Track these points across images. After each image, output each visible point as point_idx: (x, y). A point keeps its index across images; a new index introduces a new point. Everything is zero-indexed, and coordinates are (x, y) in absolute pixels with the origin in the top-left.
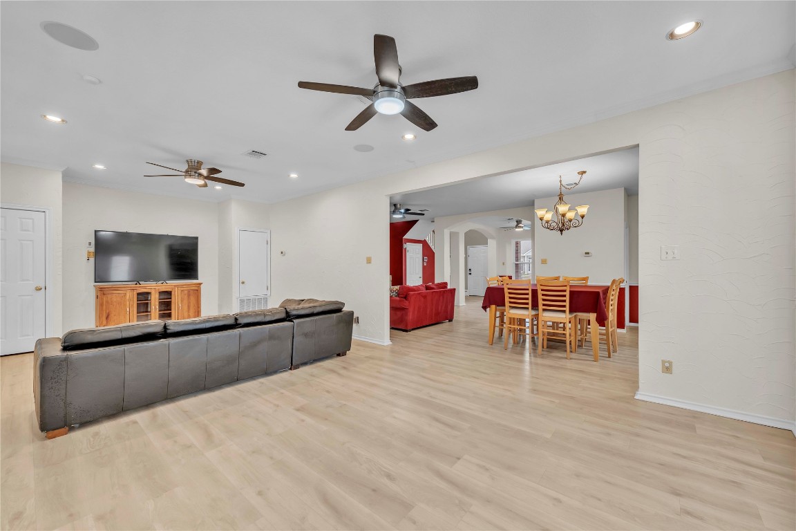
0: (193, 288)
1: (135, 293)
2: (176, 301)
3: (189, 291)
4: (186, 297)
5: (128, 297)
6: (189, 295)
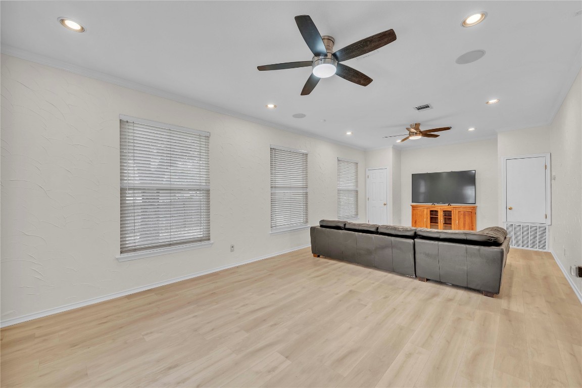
0: (468, 210)
1: (429, 210)
2: (454, 217)
3: (464, 212)
4: (462, 216)
5: (425, 213)
6: (464, 215)
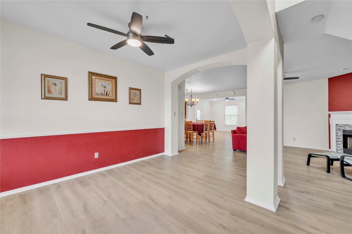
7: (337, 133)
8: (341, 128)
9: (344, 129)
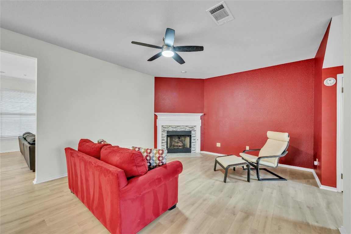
7: (162, 135)
8: (166, 129)
9: (168, 130)
